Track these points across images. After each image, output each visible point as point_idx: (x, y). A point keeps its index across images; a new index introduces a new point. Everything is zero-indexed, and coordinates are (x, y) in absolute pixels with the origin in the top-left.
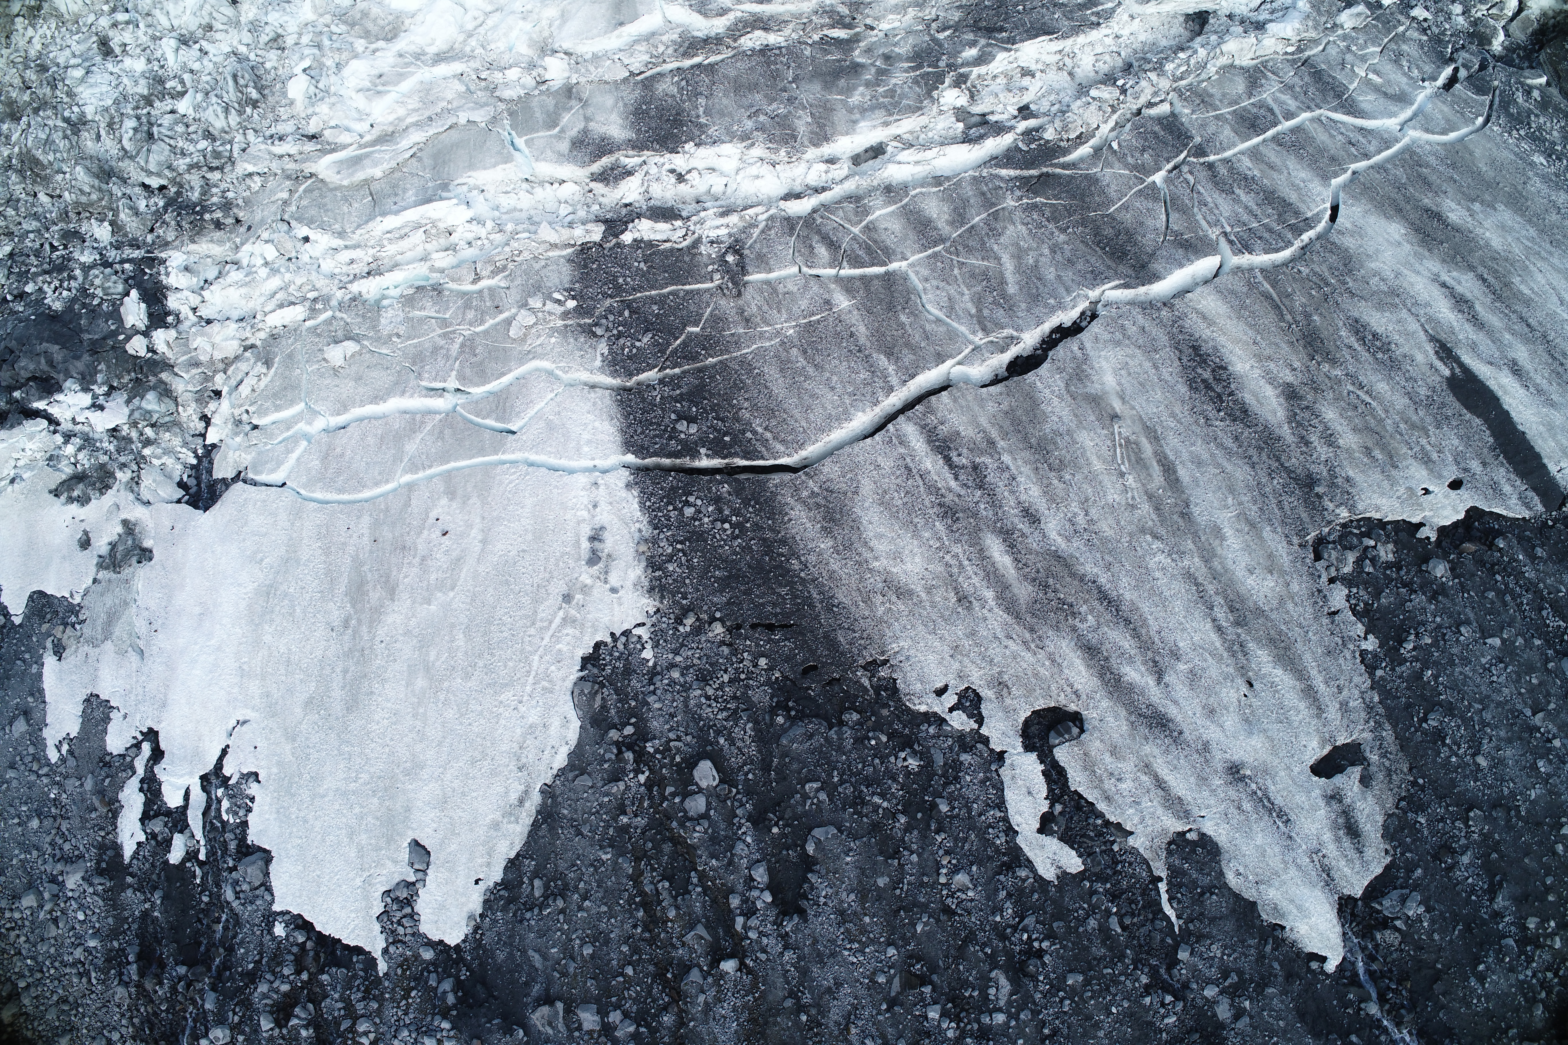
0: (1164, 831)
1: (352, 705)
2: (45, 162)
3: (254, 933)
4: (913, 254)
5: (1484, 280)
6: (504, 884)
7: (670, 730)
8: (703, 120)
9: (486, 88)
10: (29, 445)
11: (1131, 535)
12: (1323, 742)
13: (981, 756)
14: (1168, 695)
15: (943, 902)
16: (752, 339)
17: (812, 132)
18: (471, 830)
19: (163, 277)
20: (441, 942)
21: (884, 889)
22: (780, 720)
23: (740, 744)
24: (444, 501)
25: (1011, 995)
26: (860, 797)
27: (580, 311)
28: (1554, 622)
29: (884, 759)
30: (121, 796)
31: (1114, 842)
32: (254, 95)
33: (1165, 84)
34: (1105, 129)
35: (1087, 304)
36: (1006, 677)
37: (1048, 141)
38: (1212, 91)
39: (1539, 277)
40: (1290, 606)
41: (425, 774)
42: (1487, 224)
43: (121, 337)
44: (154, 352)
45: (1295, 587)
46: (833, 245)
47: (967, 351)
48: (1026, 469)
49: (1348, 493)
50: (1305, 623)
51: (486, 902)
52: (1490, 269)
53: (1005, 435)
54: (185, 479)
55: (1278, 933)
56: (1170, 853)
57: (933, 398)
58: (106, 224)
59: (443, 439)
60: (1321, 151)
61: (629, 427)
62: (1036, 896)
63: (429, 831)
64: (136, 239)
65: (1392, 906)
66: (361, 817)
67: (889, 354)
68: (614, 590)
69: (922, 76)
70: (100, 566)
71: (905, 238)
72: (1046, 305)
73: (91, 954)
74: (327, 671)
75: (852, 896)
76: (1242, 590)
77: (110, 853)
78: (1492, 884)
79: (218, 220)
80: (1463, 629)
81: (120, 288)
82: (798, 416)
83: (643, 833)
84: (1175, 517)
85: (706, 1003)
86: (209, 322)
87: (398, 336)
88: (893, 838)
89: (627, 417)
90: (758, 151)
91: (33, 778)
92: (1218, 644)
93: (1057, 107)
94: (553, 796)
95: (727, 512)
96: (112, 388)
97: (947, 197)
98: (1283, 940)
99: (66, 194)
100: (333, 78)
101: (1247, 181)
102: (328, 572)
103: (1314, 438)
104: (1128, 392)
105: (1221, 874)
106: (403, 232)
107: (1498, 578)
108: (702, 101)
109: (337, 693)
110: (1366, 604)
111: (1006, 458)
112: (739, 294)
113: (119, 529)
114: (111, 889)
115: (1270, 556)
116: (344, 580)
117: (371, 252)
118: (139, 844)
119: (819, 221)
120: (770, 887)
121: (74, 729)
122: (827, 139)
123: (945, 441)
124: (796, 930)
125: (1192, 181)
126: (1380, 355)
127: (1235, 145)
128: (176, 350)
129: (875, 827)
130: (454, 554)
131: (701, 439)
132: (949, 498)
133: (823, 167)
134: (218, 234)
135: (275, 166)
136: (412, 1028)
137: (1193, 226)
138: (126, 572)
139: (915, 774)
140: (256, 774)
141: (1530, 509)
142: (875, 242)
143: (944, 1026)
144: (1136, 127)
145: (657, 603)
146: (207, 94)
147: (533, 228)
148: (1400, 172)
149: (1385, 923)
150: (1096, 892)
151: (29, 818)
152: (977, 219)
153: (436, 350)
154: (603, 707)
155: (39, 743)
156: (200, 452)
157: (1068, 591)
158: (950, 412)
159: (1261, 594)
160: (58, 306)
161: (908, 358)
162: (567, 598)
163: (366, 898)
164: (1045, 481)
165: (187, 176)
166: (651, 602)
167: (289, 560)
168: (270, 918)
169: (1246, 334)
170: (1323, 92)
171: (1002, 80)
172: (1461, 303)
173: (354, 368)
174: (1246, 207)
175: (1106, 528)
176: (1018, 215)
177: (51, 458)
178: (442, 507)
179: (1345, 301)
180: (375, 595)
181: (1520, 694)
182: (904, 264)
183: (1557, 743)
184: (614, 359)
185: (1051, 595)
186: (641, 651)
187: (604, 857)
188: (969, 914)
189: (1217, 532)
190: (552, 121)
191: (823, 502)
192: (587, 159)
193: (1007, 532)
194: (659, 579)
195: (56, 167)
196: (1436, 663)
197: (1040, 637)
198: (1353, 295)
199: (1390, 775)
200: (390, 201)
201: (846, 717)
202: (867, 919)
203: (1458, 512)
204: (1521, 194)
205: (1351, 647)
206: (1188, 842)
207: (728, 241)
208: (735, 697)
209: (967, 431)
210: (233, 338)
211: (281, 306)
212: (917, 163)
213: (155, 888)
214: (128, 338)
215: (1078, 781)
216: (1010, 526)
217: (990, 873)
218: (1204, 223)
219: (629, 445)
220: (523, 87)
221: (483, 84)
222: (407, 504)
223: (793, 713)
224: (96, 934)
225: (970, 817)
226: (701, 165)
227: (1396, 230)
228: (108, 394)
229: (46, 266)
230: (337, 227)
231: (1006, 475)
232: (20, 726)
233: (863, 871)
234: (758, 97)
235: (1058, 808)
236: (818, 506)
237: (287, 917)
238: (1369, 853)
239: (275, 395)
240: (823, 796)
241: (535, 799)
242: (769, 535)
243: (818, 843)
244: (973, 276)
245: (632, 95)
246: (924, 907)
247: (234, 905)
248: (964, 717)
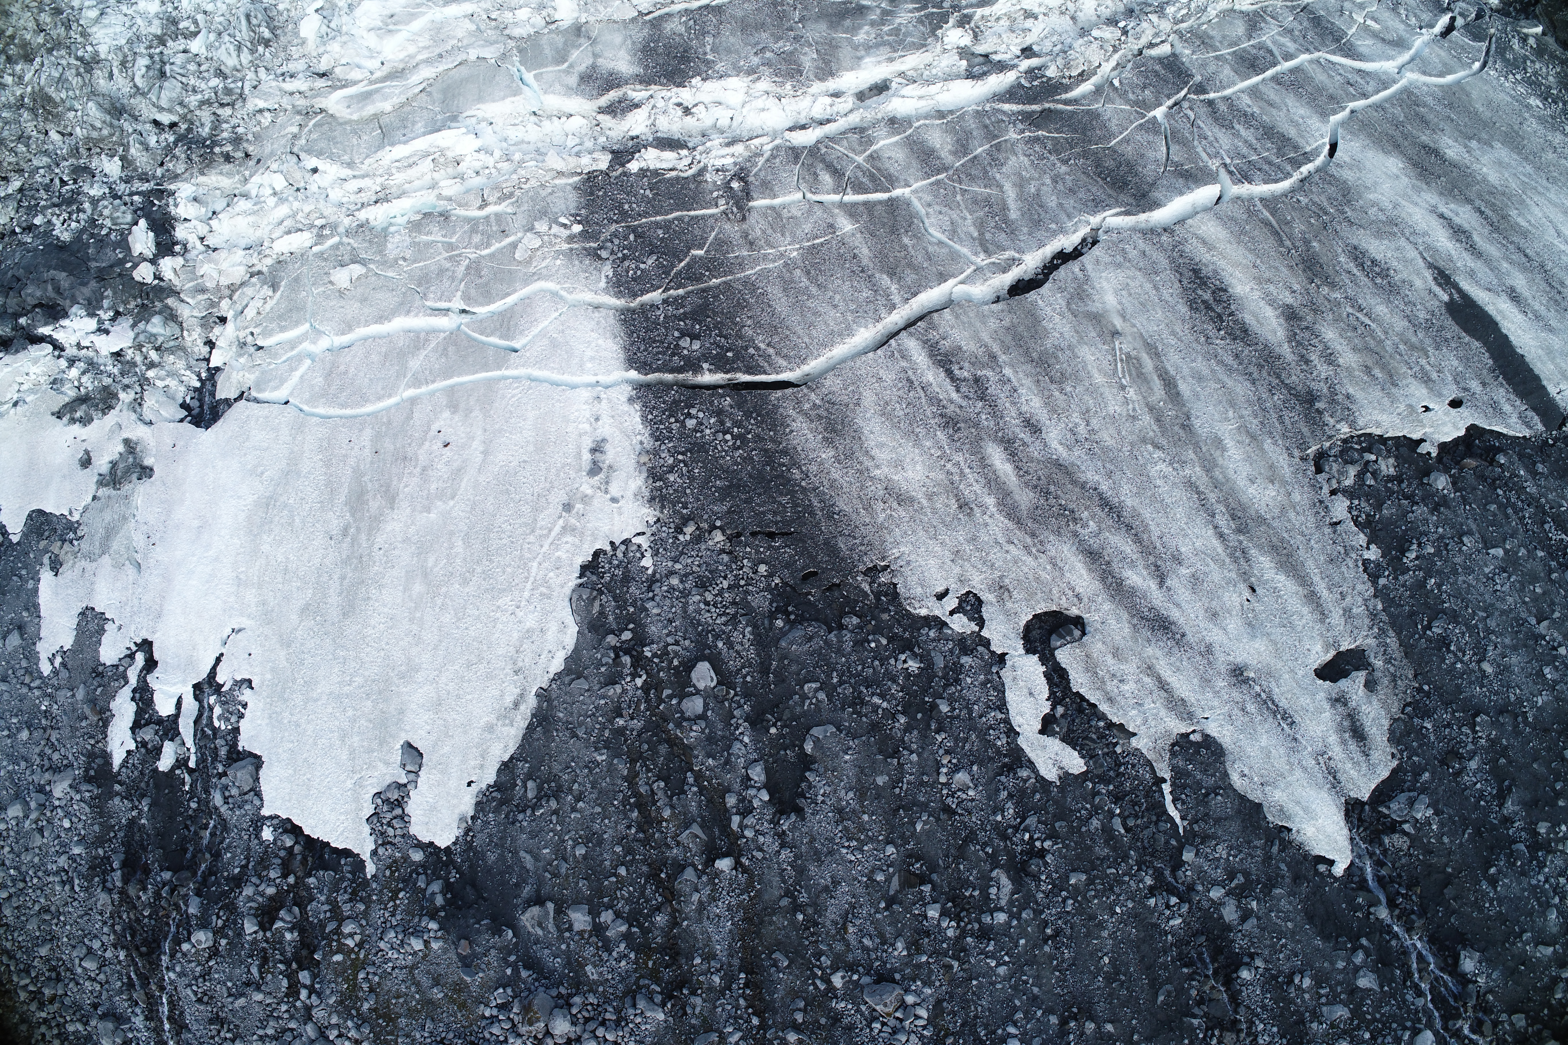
0: (1168, 733)
1: (348, 610)
2: (58, 100)
3: (241, 838)
4: (916, 181)
5: (1482, 213)
6: (497, 786)
7: (668, 635)
8: (710, 57)
9: (497, 28)
10: (34, 370)
11: (1132, 444)
12: (1327, 647)
13: (982, 659)
14: (1170, 599)
15: (943, 802)
16: (756, 262)
17: (817, 68)
18: (465, 733)
19: (171, 208)
20: (431, 844)
21: (883, 788)
22: (779, 623)
23: (738, 647)
24: (447, 414)
25: (1013, 894)
26: (859, 697)
27: (585, 235)
28: (1556, 536)
29: (883, 661)
30: (112, 705)
31: (1117, 744)
32: (267, 34)
33: (1166, 26)
34: (1107, 67)
35: (1088, 229)
36: (1007, 581)
37: (1050, 79)
38: (1212, 33)
39: (1536, 210)
40: (1292, 515)
41: (420, 677)
42: (1484, 160)
43: (129, 265)
44: (161, 279)
45: (1296, 497)
46: (837, 173)
47: (969, 271)
48: (1027, 382)
49: (1349, 409)
50: (1306, 532)
51: (478, 804)
52: (1487, 202)
53: (1006, 350)
54: (188, 400)
55: (1285, 835)
56: (1173, 754)
57: (935, 315)
58: (116, 159)
59: (446, 355)
60: (1320, 90)
61: (632, 345)
62: (1038, 796)
63: (423, 733)
64: (146, 174)
65: (1400, 809)
66: (353, 720)
67: (892, 274)
68: (614, 500)
69: (927, 16)
70: (101, 483)
71: (908, 167)
72: (1048, 230)
73: (75, 861)
74: (325, 578)
75: (851, 794)
76: (1244, 499)
77: (99, 761)
78: (1500, 790)
79: (228, 154)
80: (1465, 539)
81: (129, 218)
82: (800, 332)
83: (639, 735)
84: (1176, 428)
85: (700, 902)
86: (216, 250)
87: (405, 259)
88: (892, 738)
89: (630, 336)
90: (764, 85)
91: (25, 690)
92: (1220, 550)
93: (1059, 47)
94: (549, 700)
95: (728, 424)
96: (118, 314)
97: (950, 129)
98: (1290, 842)
99: (78, 129)
100: (345, 18)
101: (1247, 118)
102: (328, 484)
103: (1313, 357)
104: (1129, 311)
105: (1226, 775)
106: (411, 161)
107: (1500, 492)
108: (709, 39)
109: (334, 599)
110: (1368, 515)
111: (1008, 371)
112: (744, 219)
113: (121, 448)
114: (98, 797)
115: (1272, 467)
116: (345, 490)
117: (379, 180)
118: (129, 752)
119: (823, 150)
120: (767, 786)
121: (67, 641)
122: (832, 74)
123: (946, 355)
124: (793, 829)
125: (1192, 117)
126: (1379, 280)
127: (1234, 84)
128: (182, 277)
129: (875, 727)
130: (456, 465)
131: (703, 355)
132: (951, 409)
133: (828, 100)
134: (228, 167)
135: (286, 102)
136: (399, 929)
137: (1194, 157)
138: (126, 488)
139: (915, 676)
140: (250, 681)
141: (1531, 428)
142: (879, 170)
143: (944, 924)
144: (1137, 66)
145: (657, 513)
146: (220, 34)
147: (540, 158)
148: (1397, 111)
149: (1393, 827)
150: (1099, 793)
151: (19, 730)
152: (980, 150)
153: (441, 272)
154: (602, 613)
155: (32, 656)
156: (204, 375)
157: (1070, 497)
158: (952, 328)
159: (1263, 503)
160: (66, 237)
161: (910, 277)
162: (568, 507)
163: (356, 800)
164: (1046, 393)
165: (198, 113)
166: (651, 511)
167: (291, 472)
168: (258, 822)
169: (1246, 258)
170: (1322, 36)
171: (1004, 22)
172: (1459, 233)
173: (360, 290)
174: (1246, 141)
175: (1107, 437)
176: (1020, 147)
177: (54, 382)
178: (445, 420)
179: (1344, 229)
180: (374, 504)
181: (1524, 602)
182: (907, 191)
183: (1562, 651)
184: (618, 281)
185: (1052, 501)
186: (640, 559)
187: (599, 758)
188: (970, 813)
189: (1218, 442)
190: (561, 57)
191: (825, 414)
192: (595, 93)
193: (1009, 441)
194: (660, 489)
195: (68, 104)
196: (1439, 572)
197: (1041, 542)
198: (1352, 224)
199: (1394, 681)
200: (399, 133)
201: (845, 621)
202: (866, 817)
203: (1458, 429)
204: (1517, 134)
205: (1354, 556)
206: (1192, 743)
207: (733, 170)
208: (734, 603)
209: (969, 346)
210: (240, 264)
211: (289, 232)
212: (920, 98)
213: (143, 796)
214: (135, 266)
215: (1079, 682)
216: (1011, 436)
217: (991, 774)
218: (1204, 155)
219: (632, 362)
220: (533, 26)
221: (493, 23)
222: (410, 417)
223: (792, 617)
224: (82, 840)
225: (971, 718)
226: (707, 99)
227: (1394, 164)
228: (113, 320)
229: (55, 200)
230: (346, 158)
231: (1008, 387)
232: (14, 640)
233: (862, 771)
234: (764, 35)
235: (1060, 710)
236: (820, 418)
237: (275, 822)
238: (1375, 755)
239: (280, 317)
240: (822, 696)
241: (531, 702)
242: (770, 446)
243: (817, 741)
244: (975, 202)
245: (640, 34)
246: (924, 807)
247: (222, 810)
248: (965, 619)
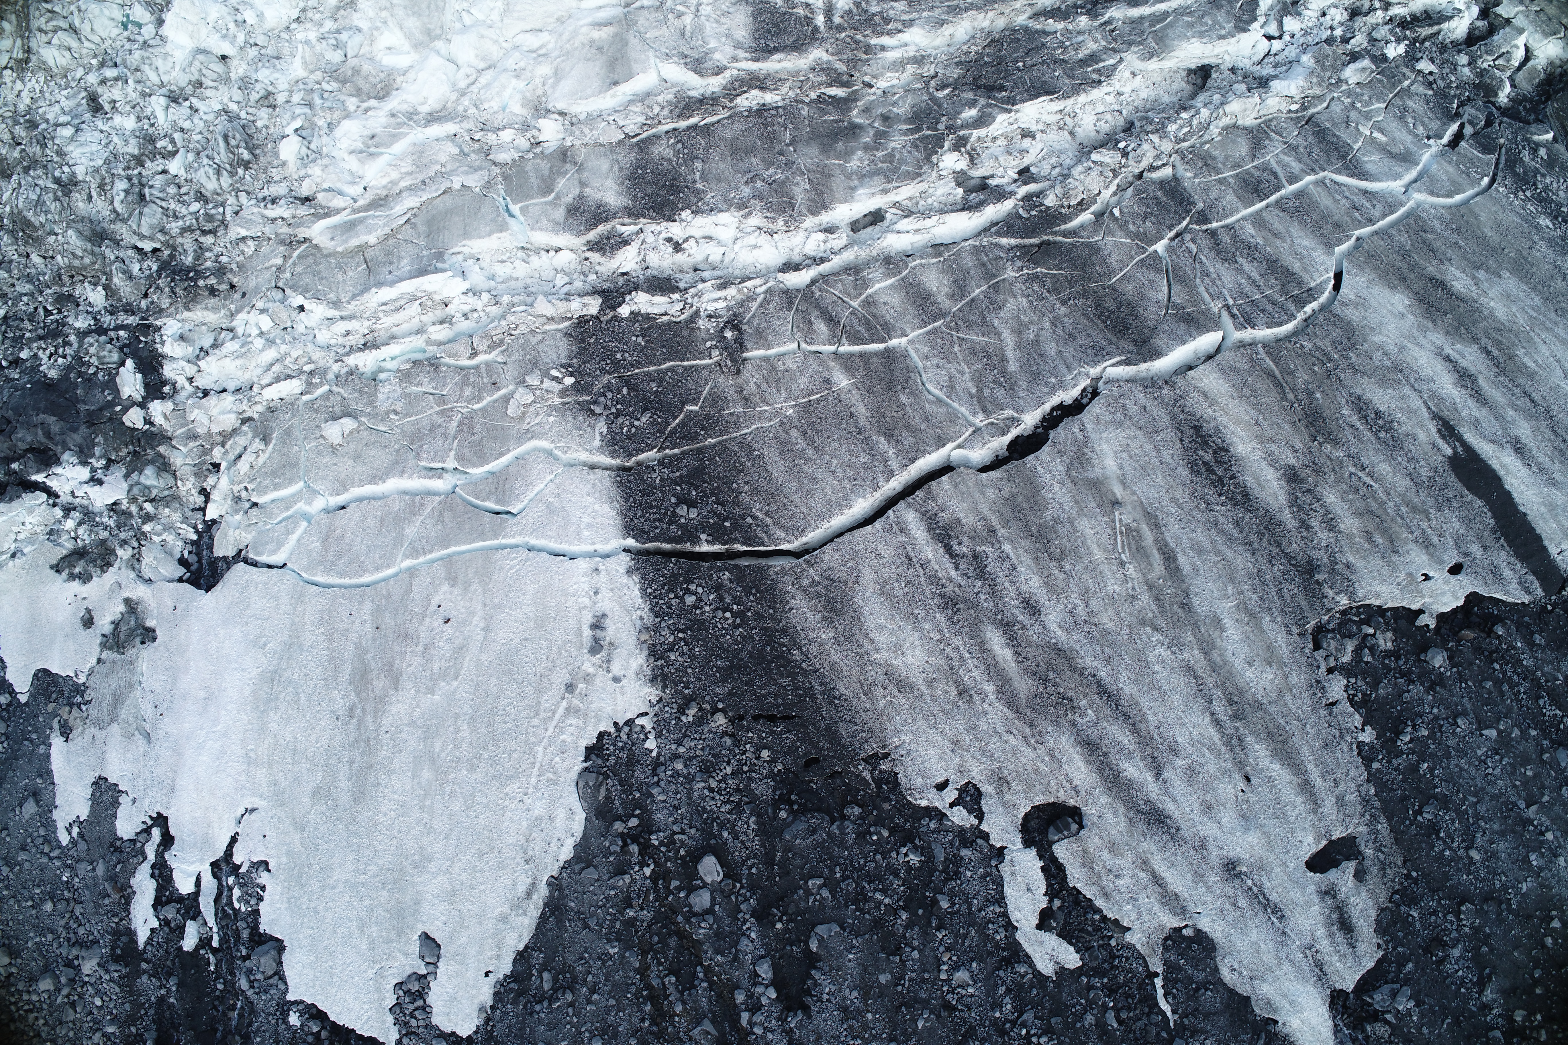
0: (1161, 927)
1: (359, 796)
2: (37, 224)
3: (269, 1022)
4: (913, 330)
5: (1488, 353)
6: (514, 976)
7: (674, 823)
8: (699, 186)
9: (480, 151)
10: (29, 519)
11: (1131, 627)
12: (1318, 837)
13: (981, 852)
14: (1166, 792)
15: (943, 998)
16: (751, 420)
17: (810, 200)
18: (480, 923)
19: (158, 346)
20: (453, 1034)
21: (886, 986)
22: (783, 814)
23: (743, 838)
24: (445, 587)
26: (862, 893)
27: (578, 388)
28: (1551, 711)
29: (885, 854)
30: (133, 882)
31: (1111, 937)
32: (246, 155)
33: (1167, 146)
34: (1106, 194)
35: (1088, 381)
36: (1006, 772)
37: (1048, 208)
38: (1215, 153)
39: (1544, 349)
40: (1288, 698)
41: (433, 867)
42: (1492, 293)
43: (118, 408)
44: (151, 423)
45: (1294, 679)
46: (832, 321)
47: (967, 434)
48: (1027, 559)
49: (1349, 580)
50: (1303, 716)
51: (496, 994)
52: (1494, 341)
53: (1006, 523)
54: (186, 555)
55: (1271, 1027)
56: (1166, 948)
57: (934, 484)
58: (100, 288)
59: (443, 522)
60: (1325, 216)
61: (629, 510)
62: (1035, 992)
63: (439, 924)
64: (130, 304)
65: (1383, 1000)
66: (371, 910)
67: (889, 436)
68: (616, 679)
69: (921, 139)
70: (104, 646)
71: (904, 313)
72: (1047, 384)
73: (109, 1039)
74: (334, 761)
75: (855, 994)
76: (1241, 683)
77: (124, 939)
78: (1481, 977)
79: (212, 286)
80: (1459, 721)
81: (115, 357)
82: (798, 501)
83: (649, 926)
84: (1175, 607)
86: (206, 393)
87: (396, 413)
88: (894, 934)
89: (626, 500)
90: (755, 220)
91: (45, 860)
92: (1216, 739)
93: (1057, 170)
94: (560, 888)
95: (728, 600)
96: (110, 461)
97: (946, 268)
98: (1276, 1034)
99: (59, 258)
100: (325, 139)
101: (1250, 249)
102: (332, 659)
103: (1314, 523)
104: (1129, 476)
105: (1216, 970)
106: (398, 304)
107: (1496, 666)
108: (698, 165)
109: (344, 784)
110: (1364, 694)
111: (1007, 547)
112: (738, 372)
113: (122, 608)
114: (126, 975)
115: (1270, 647)
116: (348, 668)
117: (367, 324)
118: (153, 930)
119: (818, 294)
120: (774, 983)
121: (84, 814)
122: (825, 207)
123: (945, 529)
124: (800, 1026)
125: (1194, 250)
126: (1382, 434)
127: (1237, 211)
128: (173, 422)
129: (878, 924)
130: (457, 642)
131: (701, 524)
132: (950, 588)
133: (821, 236)
134: (212, 301)
135: (268, 230)
137: (1196, 299)
138: (130, 653)
139: (916, 869)
140: (266, 863)
141: (1529, 593)
142: (875, 316)
144: (1137, 193)
145: (659, 693)
146: (198, 154)
147: (529, 300)
148: (1404, 238)
149: (1376, 1016)
150: (1093, 987)
151: (43, 901)
152: (977, 291)
153: (434, 428)
154: (608, 798)
155: (50, 825)
156: (200, 527)
157: (1068, 685)
158: (951, 499)
159: (1260, 687)
160: (53, 374)
161: (908, 441)
162: (570, 688)
163: (379, 990)
164: (1046, 572)
165: (180, 240)
166: (653, 691)
167: (293, 645)
168: (285, 1007)
169: (1248, 414)
170: (1327, 152)
171: (1001, 142)
172: (1464, 377)
173: (352, 446)
174: (1249, 278)
175: (1106, 620)
176: (1019, 285)
177: (51, 533)
178: (444, 594)
179: (1347, 376)
180: (379, 684)
181: (1515, 786)
182: (904, 340)
183: (1549, 836)
184: (613, 438)
185: (1051, 689)
186: (645, 740)
187: (611, 951)
188: (969, 1009)
189: (1217, 622)
190: (547, 188)
191: (824, 591)
192: (582, 227)
193: (1008, 625)
194: (661, 668)
195: (48, 228)
196: (1432, 756)
197: (1040, 733)
198: (1356, 371)
199: (1384, 869)
200: (385, 269)
201: (847, 811)
202: (869, 1016)
203: (1457, 599)
204: (1526, 260)
205: (1349, 739)
206: (1184, 938)
207: (726, 315)
208: (737, 790)
209: (968, 519)
210: (230, 412)
211: (278, 380)
212: (917, 231)
213: (169, 974)
214: (125, 410)
215: (1076, 877)
216: (1010, 618)
217: (990, 969)
218: (1206, 296)
219: (629, 529)
220: (517, 149)
221: (477, 145)
222: (409, 590)
223: (795, 807)
224: (114, 1020)
225: (970, 913)
226: (698, 233)
227: (1400, 301)
228: (106, 468)
229: (40, 332)
230: (332, 296)
231: (1007, 564)
232: (30, 808)
233: (865, 968)
234: (755, 161)
235: (1057, 903)
236: (819, 595)
237: (301, 1007)
238: (1362, 947)
239: (274, 473)
240: (825, 893)
241: (543, 891)
242: (770, 624)
243: (821, 940)
244: (973, 353)
245: (627, 159)
246: (925, 1003)
247: (249, 993)
248: (965, 812)
